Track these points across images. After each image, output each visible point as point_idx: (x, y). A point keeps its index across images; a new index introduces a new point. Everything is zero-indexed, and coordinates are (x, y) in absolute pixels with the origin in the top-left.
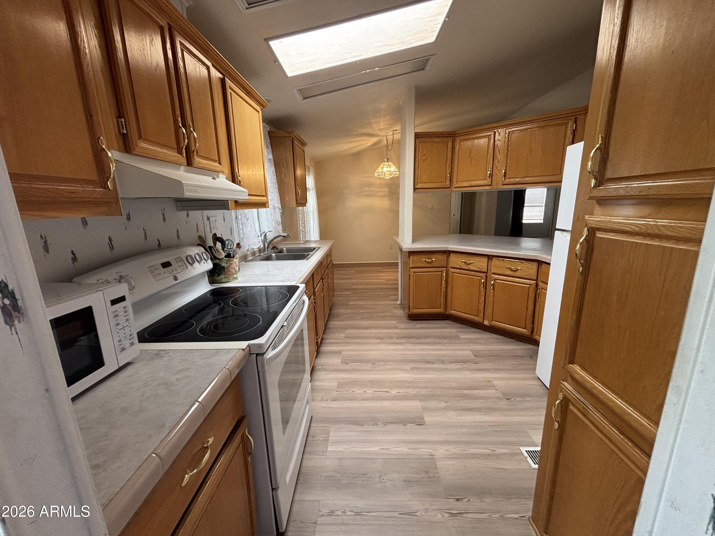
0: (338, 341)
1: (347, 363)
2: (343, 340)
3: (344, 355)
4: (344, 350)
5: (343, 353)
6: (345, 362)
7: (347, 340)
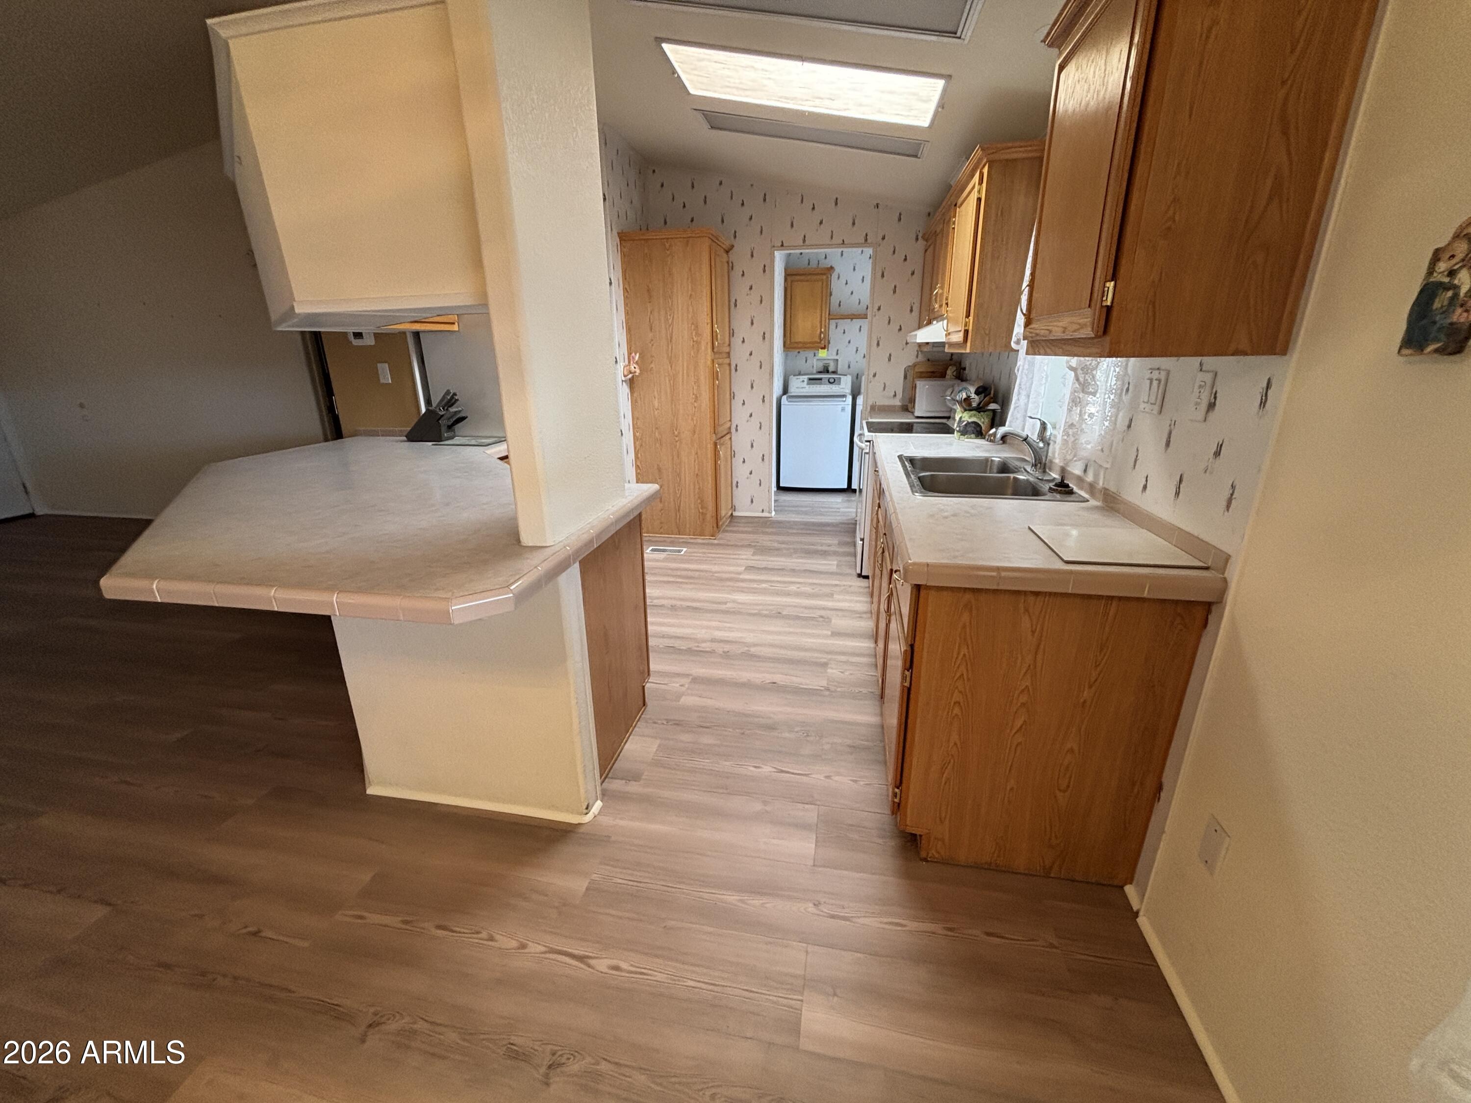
0: (843, 658)
1: (822, 617)
2: (830, 660)
3: (828, 630)
4: (826, 637)
5: (830, 633)
6: (827, 620)
7: (824, 658)
